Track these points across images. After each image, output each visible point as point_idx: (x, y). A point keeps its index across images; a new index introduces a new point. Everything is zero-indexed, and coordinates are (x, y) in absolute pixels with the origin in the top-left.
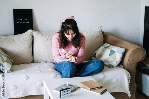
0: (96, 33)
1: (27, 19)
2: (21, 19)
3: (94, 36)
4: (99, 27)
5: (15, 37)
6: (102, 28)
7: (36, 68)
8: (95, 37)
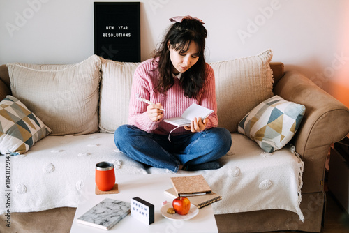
0: (254, 67)
1: (127, 27)
2: (113, 28)
3: (247, 75)
4: (264, 51)
5: (59, 69)
6: (271, 56)
7: (89, 146)
8: (249, 76)
